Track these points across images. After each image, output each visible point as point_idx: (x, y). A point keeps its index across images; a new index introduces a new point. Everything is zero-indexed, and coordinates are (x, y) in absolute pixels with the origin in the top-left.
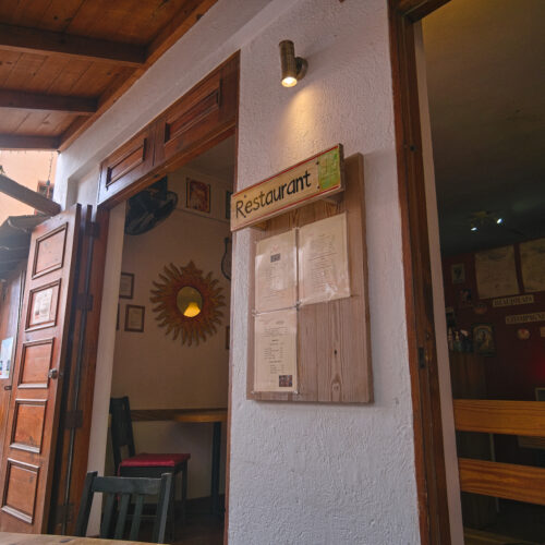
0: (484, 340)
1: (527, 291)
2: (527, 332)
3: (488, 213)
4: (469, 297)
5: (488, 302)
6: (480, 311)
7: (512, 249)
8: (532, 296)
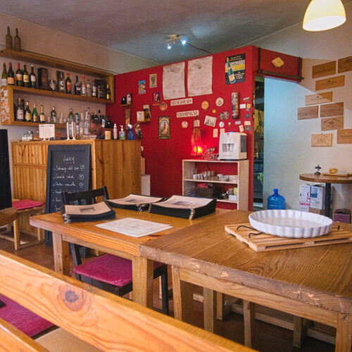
0: (164, 127)
1: (189, 95)
2: (187, 123)
3: (178, 36)
4: (158, 98)
5: (168, 102)
6: (163, 109)
7: (183, 64)
8: (191, 99)
